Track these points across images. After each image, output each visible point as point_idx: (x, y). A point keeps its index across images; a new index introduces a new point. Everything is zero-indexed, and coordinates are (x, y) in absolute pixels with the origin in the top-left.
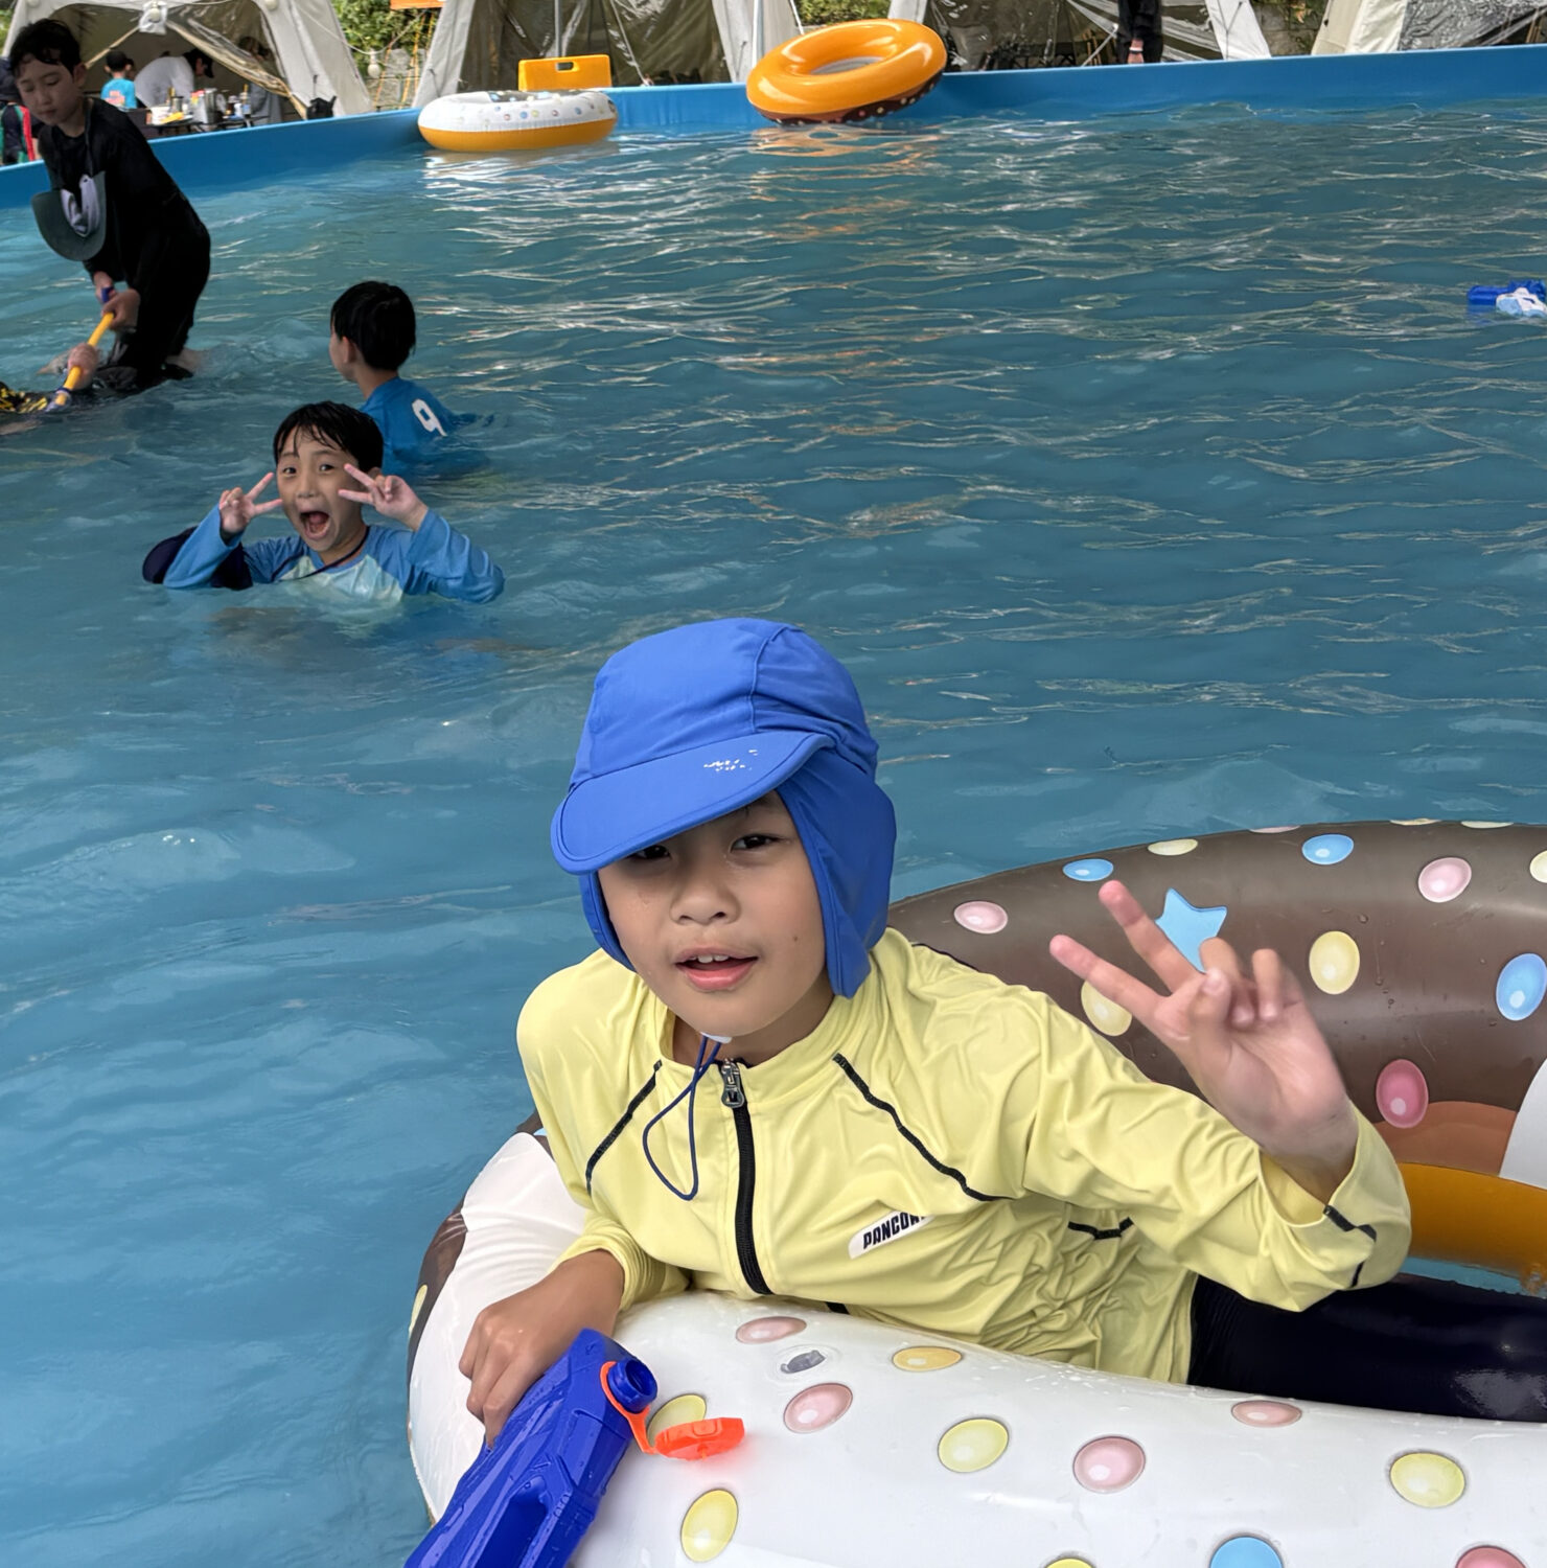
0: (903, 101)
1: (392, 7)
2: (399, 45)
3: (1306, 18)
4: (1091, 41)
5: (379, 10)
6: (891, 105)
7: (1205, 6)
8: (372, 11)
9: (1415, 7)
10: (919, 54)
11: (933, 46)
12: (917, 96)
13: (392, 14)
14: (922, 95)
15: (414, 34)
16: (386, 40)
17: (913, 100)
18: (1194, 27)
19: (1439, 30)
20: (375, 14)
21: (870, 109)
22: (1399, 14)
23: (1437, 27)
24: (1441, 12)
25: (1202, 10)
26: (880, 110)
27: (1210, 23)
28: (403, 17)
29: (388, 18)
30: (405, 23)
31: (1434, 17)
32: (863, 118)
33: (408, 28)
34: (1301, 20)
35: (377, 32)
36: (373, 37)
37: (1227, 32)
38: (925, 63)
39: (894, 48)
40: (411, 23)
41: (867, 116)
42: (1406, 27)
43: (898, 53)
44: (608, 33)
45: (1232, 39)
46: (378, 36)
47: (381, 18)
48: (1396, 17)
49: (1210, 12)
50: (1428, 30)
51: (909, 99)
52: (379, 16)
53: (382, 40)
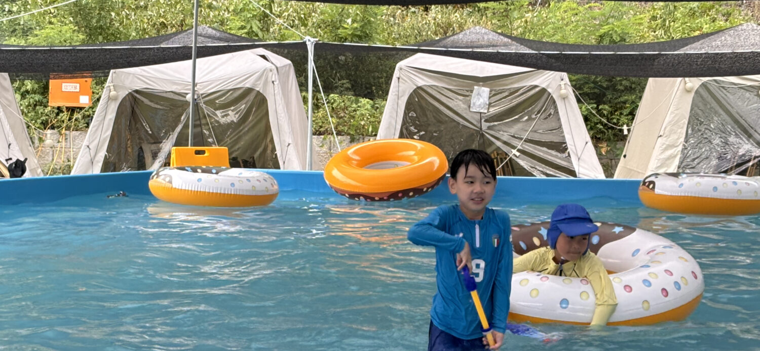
0: (425, 190)
1: (49, 104)
2: (53, 128)
3: (607, 152)
4: (497, 158)
5: (41, 105)
6: (418, 191)
7: (566, 143)
8: (35, 105)
9: (686, 152)
10: (431, 164)
11: (439, 157)
12: (432, 187)
13: (49, 108)
14: (435, 187)
15: (63, 121)
16: (45, 125)
17: (430, 189)
18: (559, 155)
19: (700, 165)
20: (38, 108)
21: (405, 193)
22: (677, 155)
23: (699, 164)
24: (701, 155)
25: (564, 145)
26: (411, 194)
27: (569, 153)
28: (56, 111)
29: (46, 111)
30: (58, 114)
31: (697, 158)
32: (400, 198)
33: (59, 117)
34: (604, 153)
35: (39, 118)
36: (36, 122)
37: (579, 159)
38: (436, 168)
39: (416, 158)
40: (61, 115)
41: (403, 197)
42: (681, 162)
43: (418, 162)
44: (202, 131)
45: (582, 164)
46: (39, 121)
47: (42, 110)
48: (675, 156)
49: (569, 146)
50: (694, 165)
51: (428, 189)
52: (40, 109)
53: (42, 123)
